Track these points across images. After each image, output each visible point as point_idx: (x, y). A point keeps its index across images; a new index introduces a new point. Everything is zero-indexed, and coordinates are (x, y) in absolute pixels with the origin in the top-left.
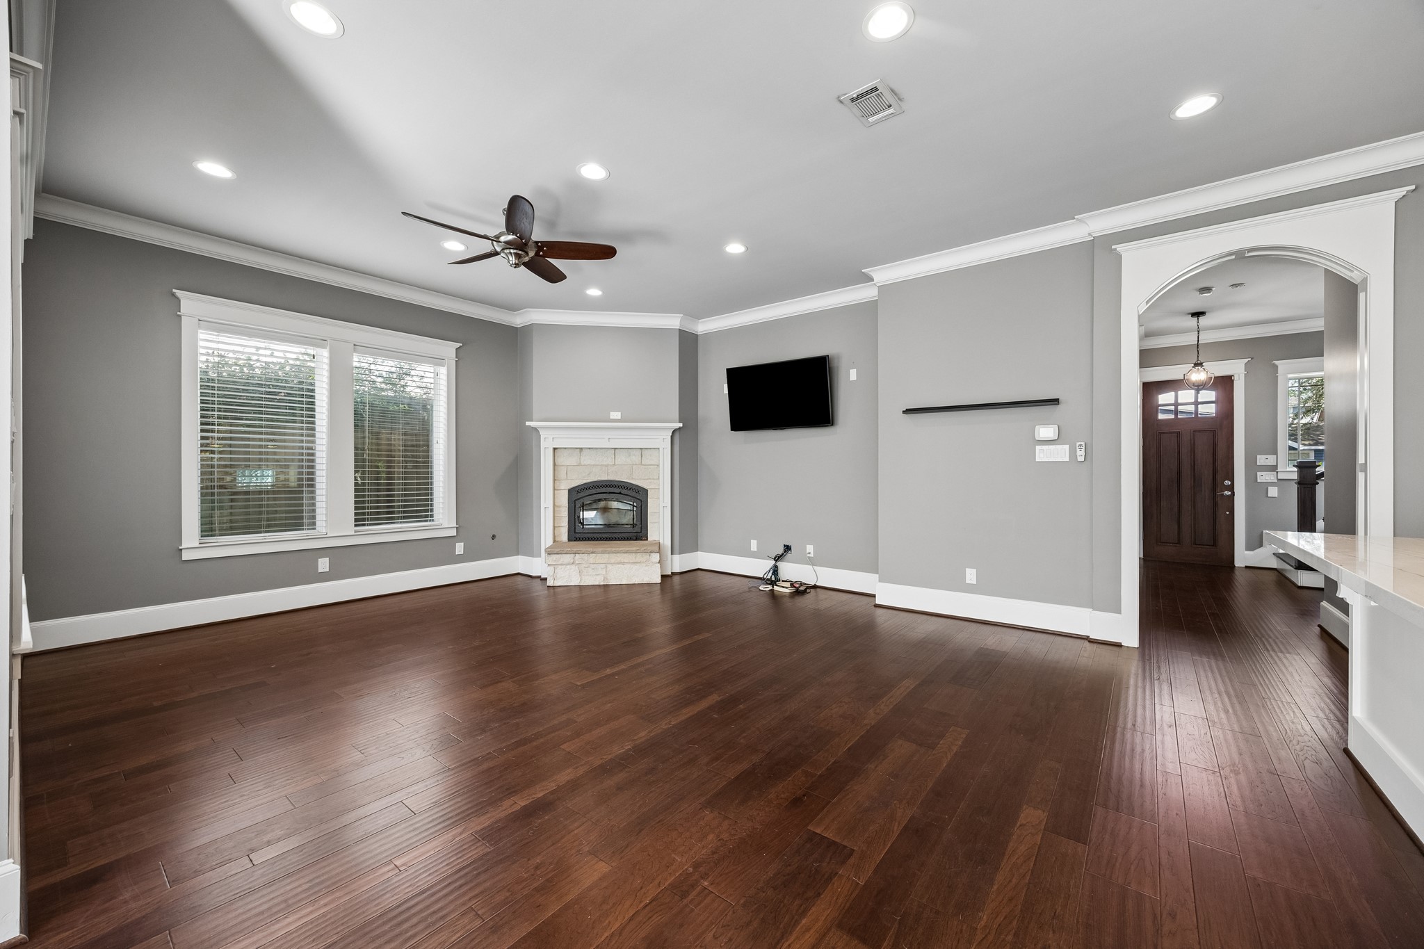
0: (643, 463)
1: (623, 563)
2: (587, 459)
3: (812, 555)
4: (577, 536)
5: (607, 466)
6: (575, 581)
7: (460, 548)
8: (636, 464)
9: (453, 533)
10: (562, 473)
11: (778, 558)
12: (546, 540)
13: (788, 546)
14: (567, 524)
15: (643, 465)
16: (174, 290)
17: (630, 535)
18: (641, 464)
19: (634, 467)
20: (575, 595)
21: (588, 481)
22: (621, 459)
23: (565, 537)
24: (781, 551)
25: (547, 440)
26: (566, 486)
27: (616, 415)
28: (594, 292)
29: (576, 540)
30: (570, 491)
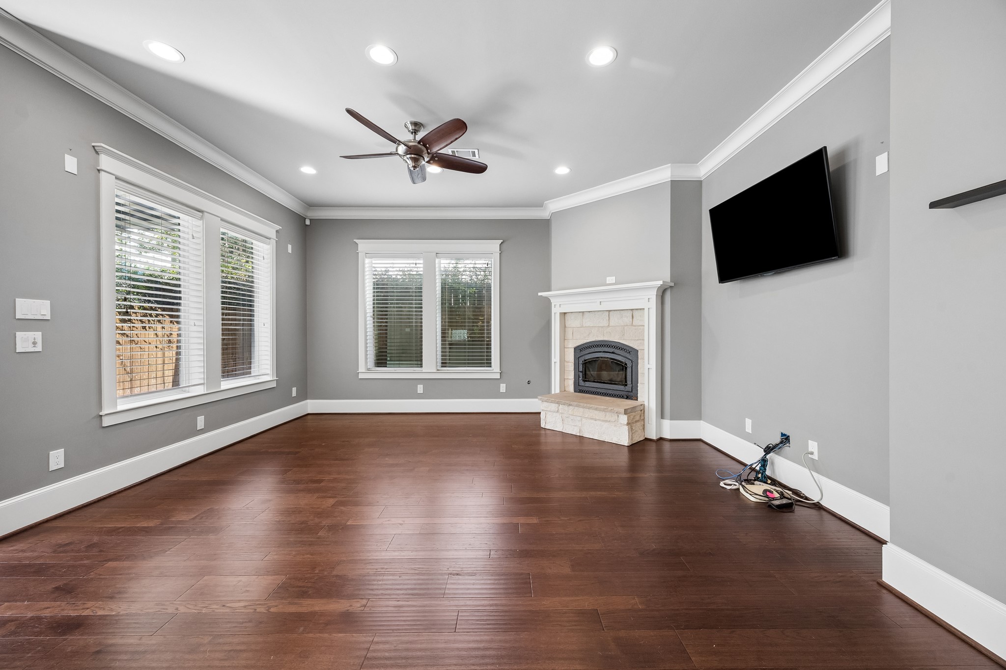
0: (634, 324)
1: (596, 420)
2: (588, 322)
3: (815, 457)
4: (581, 388)
5: (602, 327)
6: (559, 428)
7: (503, 388)
8: (627, 325)
9: (498, 376)
10: (569, 335)
11: (768, 450)
12: (556, 389)
13: (785, 435)
14: (573, 377)
15: (635, 326)
16: (354, 240)
17: (620, 393)
18: (632, 325)
19: (625, 327)
20: (559, 439)
21: (588, 341)
22: (615, 320)
23: (571, 388)
24: (777, 439)
25: (556, 306)
26: (572, 344)
27: (611, 280)
28: (562, 170)
29: (581, 391)
30: (575, 349)
